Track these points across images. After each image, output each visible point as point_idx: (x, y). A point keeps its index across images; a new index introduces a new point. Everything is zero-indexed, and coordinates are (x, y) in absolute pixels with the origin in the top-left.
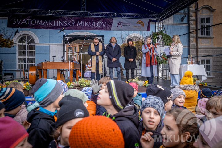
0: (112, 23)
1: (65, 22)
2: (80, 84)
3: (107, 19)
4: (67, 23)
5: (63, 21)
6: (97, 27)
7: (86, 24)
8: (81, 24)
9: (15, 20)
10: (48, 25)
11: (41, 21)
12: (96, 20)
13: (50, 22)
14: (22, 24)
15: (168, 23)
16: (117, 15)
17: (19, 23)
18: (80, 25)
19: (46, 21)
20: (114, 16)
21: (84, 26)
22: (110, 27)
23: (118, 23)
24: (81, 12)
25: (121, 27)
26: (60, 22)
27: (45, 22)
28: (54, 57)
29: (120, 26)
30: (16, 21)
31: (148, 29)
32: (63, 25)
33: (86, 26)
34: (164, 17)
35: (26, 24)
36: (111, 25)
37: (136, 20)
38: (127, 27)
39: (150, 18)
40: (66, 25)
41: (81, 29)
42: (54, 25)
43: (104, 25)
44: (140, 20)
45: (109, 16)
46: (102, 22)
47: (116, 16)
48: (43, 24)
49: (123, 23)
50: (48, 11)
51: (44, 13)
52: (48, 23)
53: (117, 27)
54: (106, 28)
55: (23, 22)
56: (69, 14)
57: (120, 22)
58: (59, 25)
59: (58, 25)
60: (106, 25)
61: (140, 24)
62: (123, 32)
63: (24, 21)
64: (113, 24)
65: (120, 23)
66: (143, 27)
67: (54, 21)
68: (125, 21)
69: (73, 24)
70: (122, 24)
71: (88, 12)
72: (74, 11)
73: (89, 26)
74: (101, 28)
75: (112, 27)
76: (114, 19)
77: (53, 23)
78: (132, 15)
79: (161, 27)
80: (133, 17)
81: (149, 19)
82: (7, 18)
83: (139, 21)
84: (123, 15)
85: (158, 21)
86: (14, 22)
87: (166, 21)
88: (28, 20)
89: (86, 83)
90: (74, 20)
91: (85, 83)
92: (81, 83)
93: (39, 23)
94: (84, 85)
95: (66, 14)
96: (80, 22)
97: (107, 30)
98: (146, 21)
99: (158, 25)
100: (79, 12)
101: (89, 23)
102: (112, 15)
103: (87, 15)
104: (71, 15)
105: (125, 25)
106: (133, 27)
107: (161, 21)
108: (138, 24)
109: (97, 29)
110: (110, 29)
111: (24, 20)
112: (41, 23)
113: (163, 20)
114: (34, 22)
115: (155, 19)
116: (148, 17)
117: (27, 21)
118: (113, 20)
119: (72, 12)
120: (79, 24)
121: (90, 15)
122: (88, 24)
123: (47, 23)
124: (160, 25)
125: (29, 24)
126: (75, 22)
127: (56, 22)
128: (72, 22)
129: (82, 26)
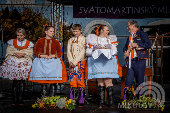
1: (142, 9)
4: (144, 9)
5: (139, 8)
8: (163, 11)
9: (81, 9)
10: (120, 13)
11: (112, 8)
13: (123, 10)
14: (89, 13)
17: (86, 12)
18: (161, 11)
19: (118, 8)
21: (166, 12)
26: (135, 8)
27: (117, 10)
30: (83, 9)
32: (139, 12)
33: (169, 12)
35: (94, 13)
40: (143, 12)
42: (129, 13)
48: (114, 12)
55: (90, 11)
58: (135, 13)
59: (133, 12)
63: (92, 9)
67: (129, 8)
69: (152, 10)
77: (126, 10)
82: (72, 6)
86: (81, 11)
88: (97, 8)
90: (153, 5)
93: (110, 12)
111: (92, 7)
112: (112, 10)
114: (103, 10)
117: (95, 10)
120: (159, 11)
123: (119, 11)
125: (97, 13)
126: (154, 8)
127: (130, 9)
128: (151, 8)
129: (164, 12)
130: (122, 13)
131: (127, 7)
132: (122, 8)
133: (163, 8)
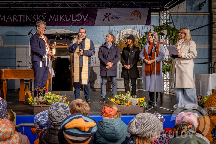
0: (96, 15)
1: (34, 17)
2: (47, 101)
3: (90, 10)
4: (36, 17)
5: (31, 16)
6: (75, 22)
7: (61, 18)
8: (54, 19)
10: (12, 21)
11: (4, 16)
12: (75, 12)
13: (15, 18)
15: (178, 13)
16: (104, 4)
18: (53, 19)
19: (10, 16)
20: (99, 5)
21: (58, 21)
22: (93, 21)
23: (105, 16)
24: (54, 3)
25: (109, 20)
26: (27, 16)
27: (9, 18)
28: (19, 62)
29: (107, 19)
31: (148, 22)
32: (31, 21)
33: (60, 21)
34: (171, 4)
36: (95, 18)
37: (130, 10)
38: (118, 21)
39: (151, 6)
40: (34, 20)
41: (54, 25)
42: (20, 21)
43: (85, 19)
44: (136, 9)
45: (93, 6)
46: (83, 15)
47: (101, 5)
48: (6, 20)
49: (111, 15)
50: (13, 3)
51: (8, 5)
52: (13, 19)
53: (103, 20)
54: (88, 23)
56: (39, 6)
57: (107, 14)
58: (26, 21)
59: (25, 20)
60: (88, 19)
61: (136, 16)
62: (112, 27)
64: (97, 17)
65: (107, 16)
66: (140, 19)
67: (20, 16)
68: (113, 12)
69: (44, 18)
70: (110, 17)
71: (64, 2)
72: (46, 2)
73: (64, 20)
74: (81, 23)
75: (96, 21)
76: (99, 9)
77: (18, 18)
78: (124, 4)
79: (168, 18)
80: (126, 6)
81: (150, 8)
83: (134, 11)
84: (112, 4)
85: (162, 11)
87: (174, 10)
89: (55, 99)
90: (45, 14)
91: (53, 98)
92: (48, 99)
93: (2, 19)
94: (52, 101)
95: (35, 6)
96: (53, 16)
97: (89, 25)
98: (144, 11)
99: (163, 16)
100: (51, 2)
101: (65, 16)
102: (96, 4)
103: (62, 5)
104: (42, 7)
105: (114, 17)
106: (126, 20)
107: (167, 10)
108: (134, 16)
109: (76, 24)
110: (94, 25)
112: (4, 18)
113: (170, 8)
115: (158, 8)
116: (147, 6)
118: (97, 11)
119: (43, 3)
120: (51, 19)
121: (66, 6)
122: (64, 18)
123: (11, 19)
124: (165, 16)
126: (46, 16)
127: (22, 17)
128: (42, 16)
129: (56, 21)
130: (14, 21)
131: (19, 16)
132: (14, 16)
133: (55, 16)
